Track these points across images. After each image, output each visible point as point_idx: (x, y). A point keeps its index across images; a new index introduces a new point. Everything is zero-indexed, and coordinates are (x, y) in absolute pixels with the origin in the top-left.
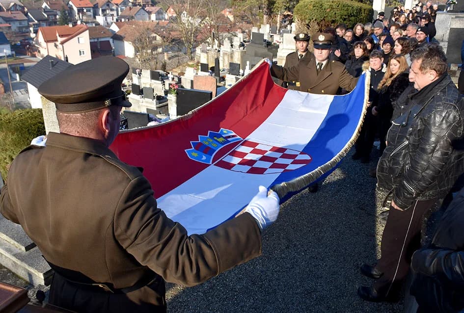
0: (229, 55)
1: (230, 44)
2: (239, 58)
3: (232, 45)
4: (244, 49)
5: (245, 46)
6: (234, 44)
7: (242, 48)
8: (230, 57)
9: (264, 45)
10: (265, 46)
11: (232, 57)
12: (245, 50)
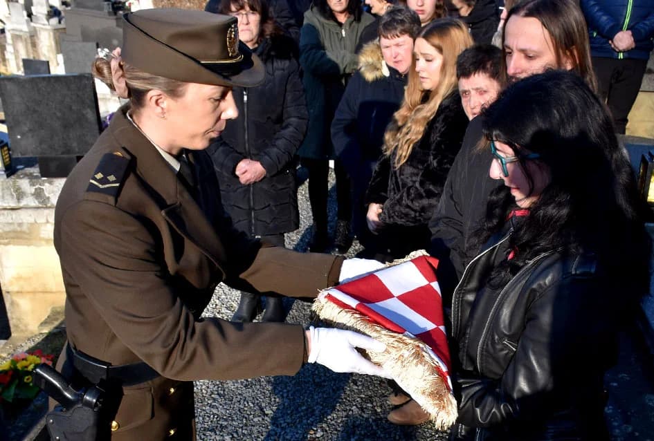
0: (26, 40)
1: (25, 13)
2: (51, 46)
3: (30, 15)
4: (60, 22)
5: (63, 14)
6: (34, 9)
7: (54, 21)
8: (30, 45)
9: (106, 11)
10: (109, 13)
11: (34, 45)
12: (63, 25)
